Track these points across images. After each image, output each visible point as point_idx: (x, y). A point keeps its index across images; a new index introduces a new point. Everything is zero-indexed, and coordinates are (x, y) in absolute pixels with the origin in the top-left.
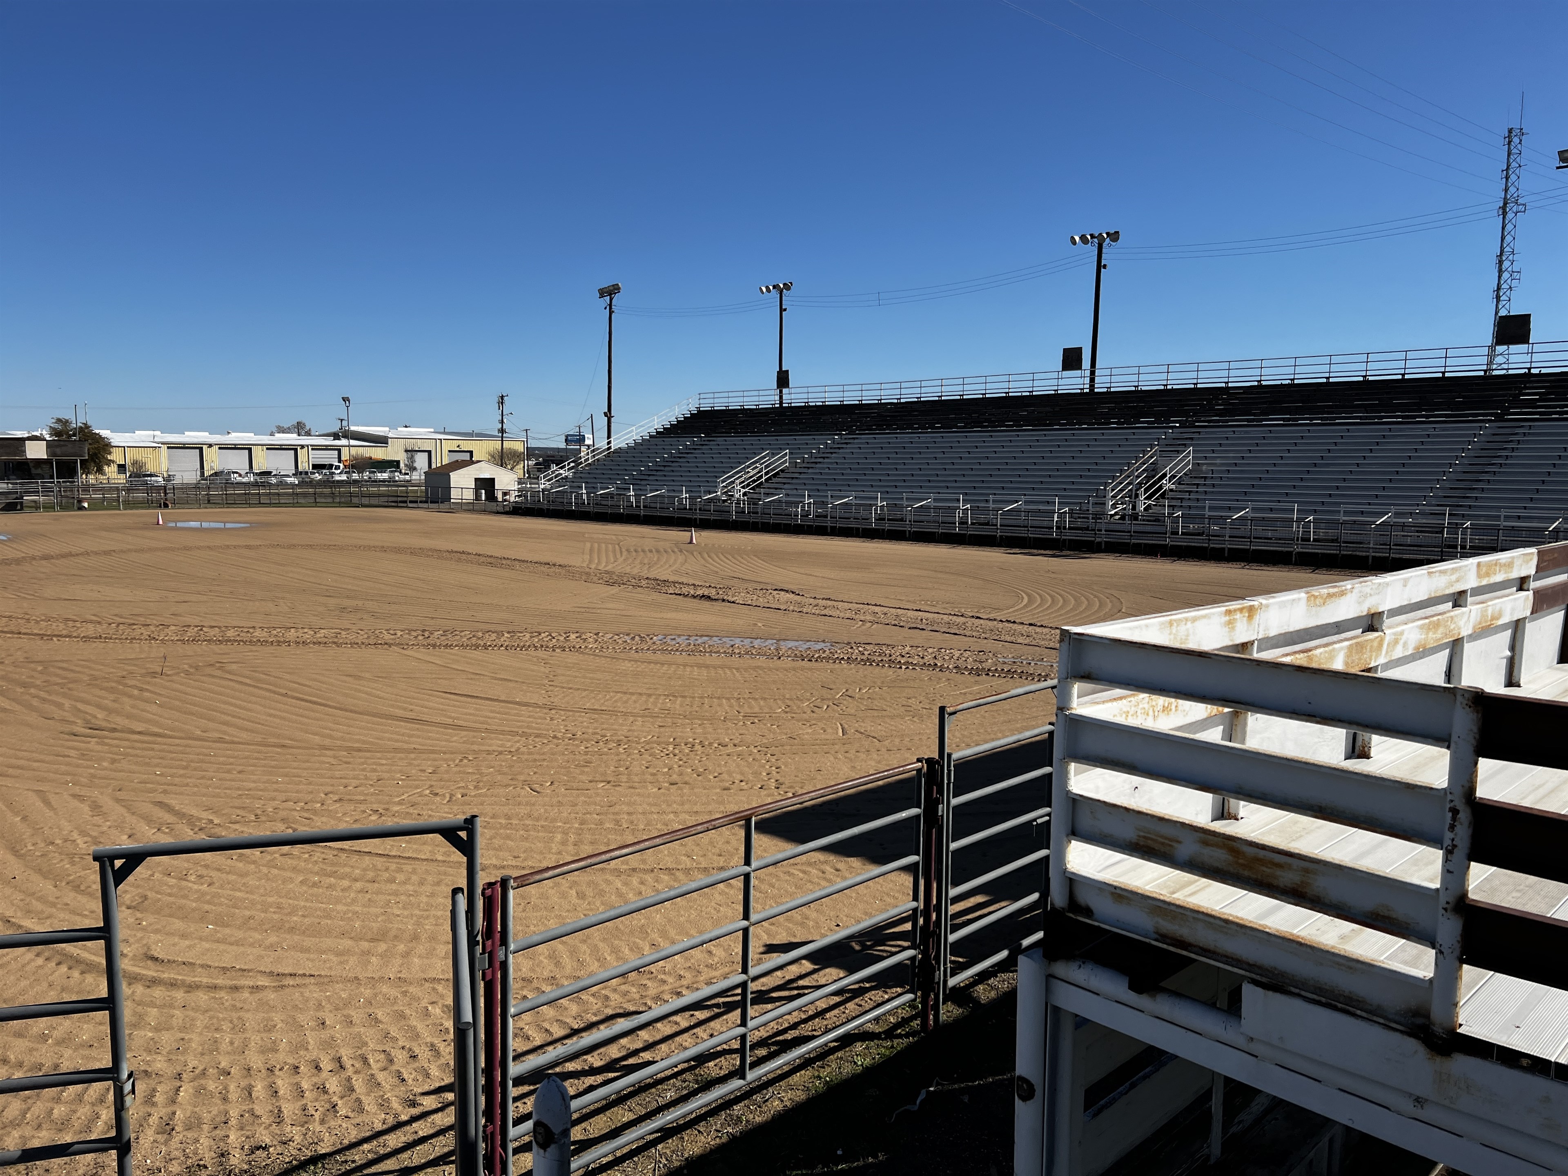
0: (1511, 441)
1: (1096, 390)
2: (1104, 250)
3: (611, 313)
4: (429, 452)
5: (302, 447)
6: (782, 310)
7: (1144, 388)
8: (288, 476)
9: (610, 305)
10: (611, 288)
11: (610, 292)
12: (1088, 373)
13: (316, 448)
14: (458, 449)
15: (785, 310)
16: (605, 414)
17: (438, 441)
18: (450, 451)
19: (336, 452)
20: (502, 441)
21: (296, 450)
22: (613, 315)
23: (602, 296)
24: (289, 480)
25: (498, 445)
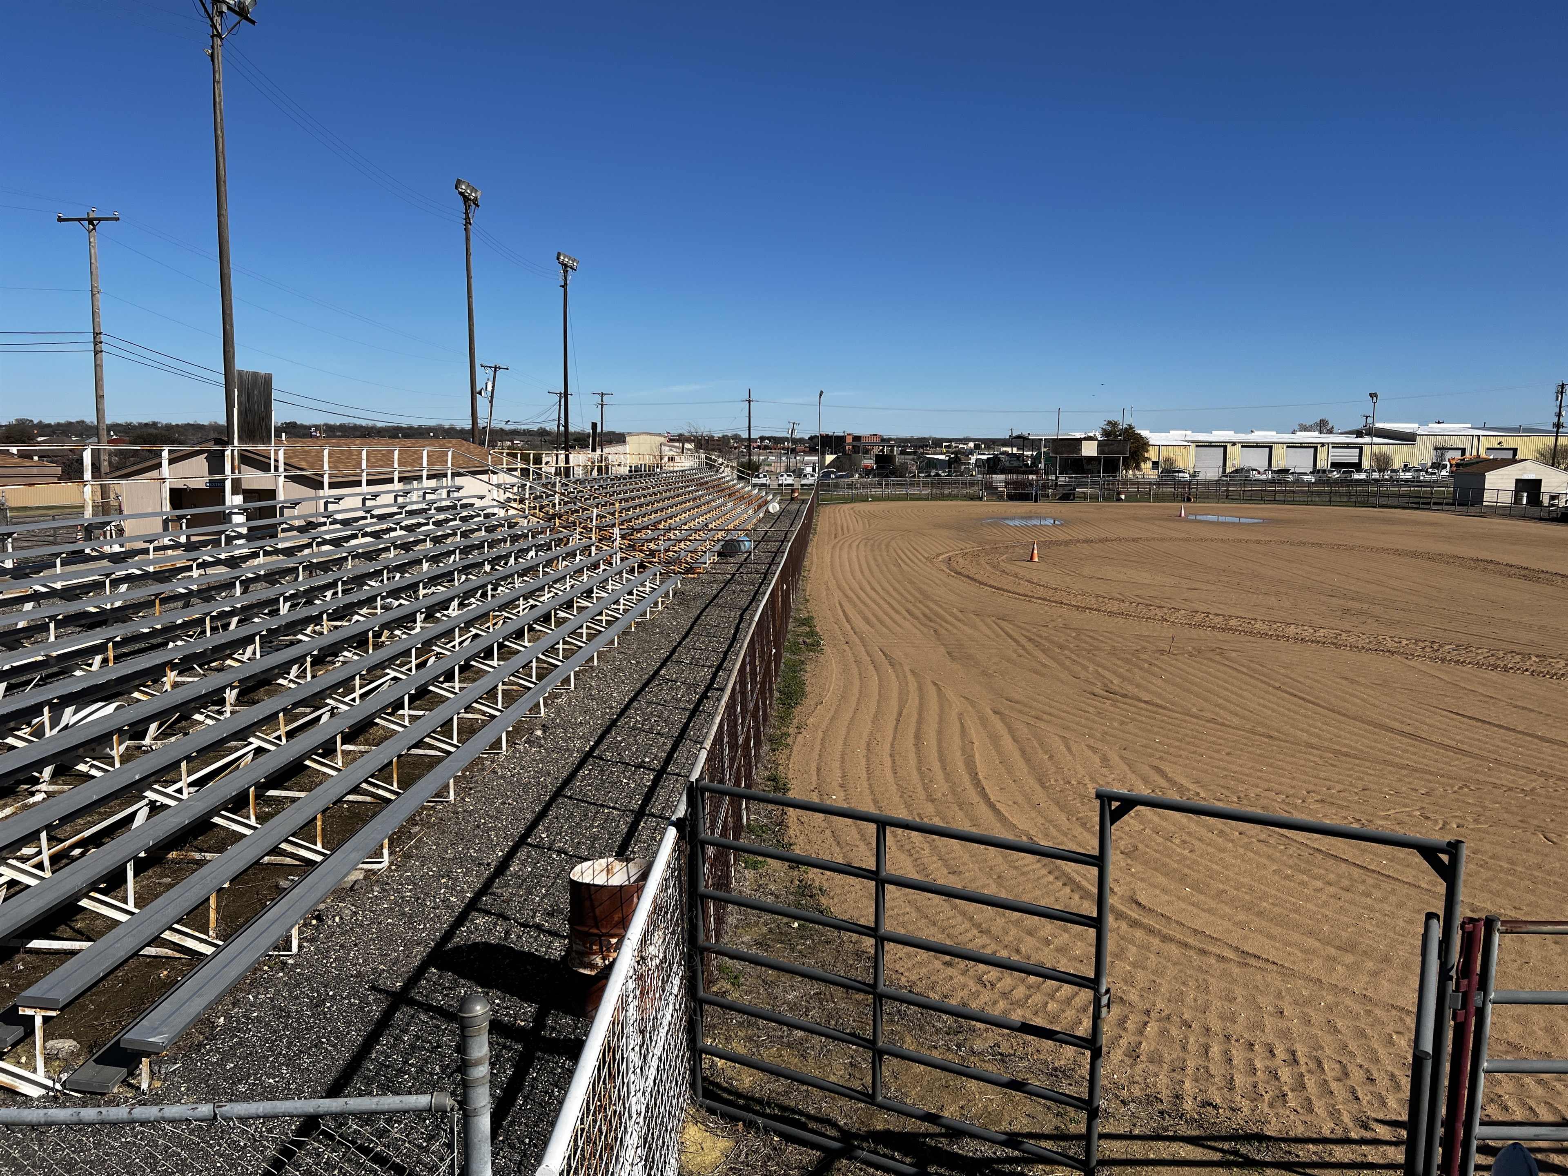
4: (1463, 450)
5: (1323, 445)
8: (1305, 474)
13: (1336, 446)
14: (1498, 446)
17: (1476, 439)
18: (1488, 449)
19: (1358, 450)
20: (1557, 436)
24: (1306, 478)
25: (1551, 441)
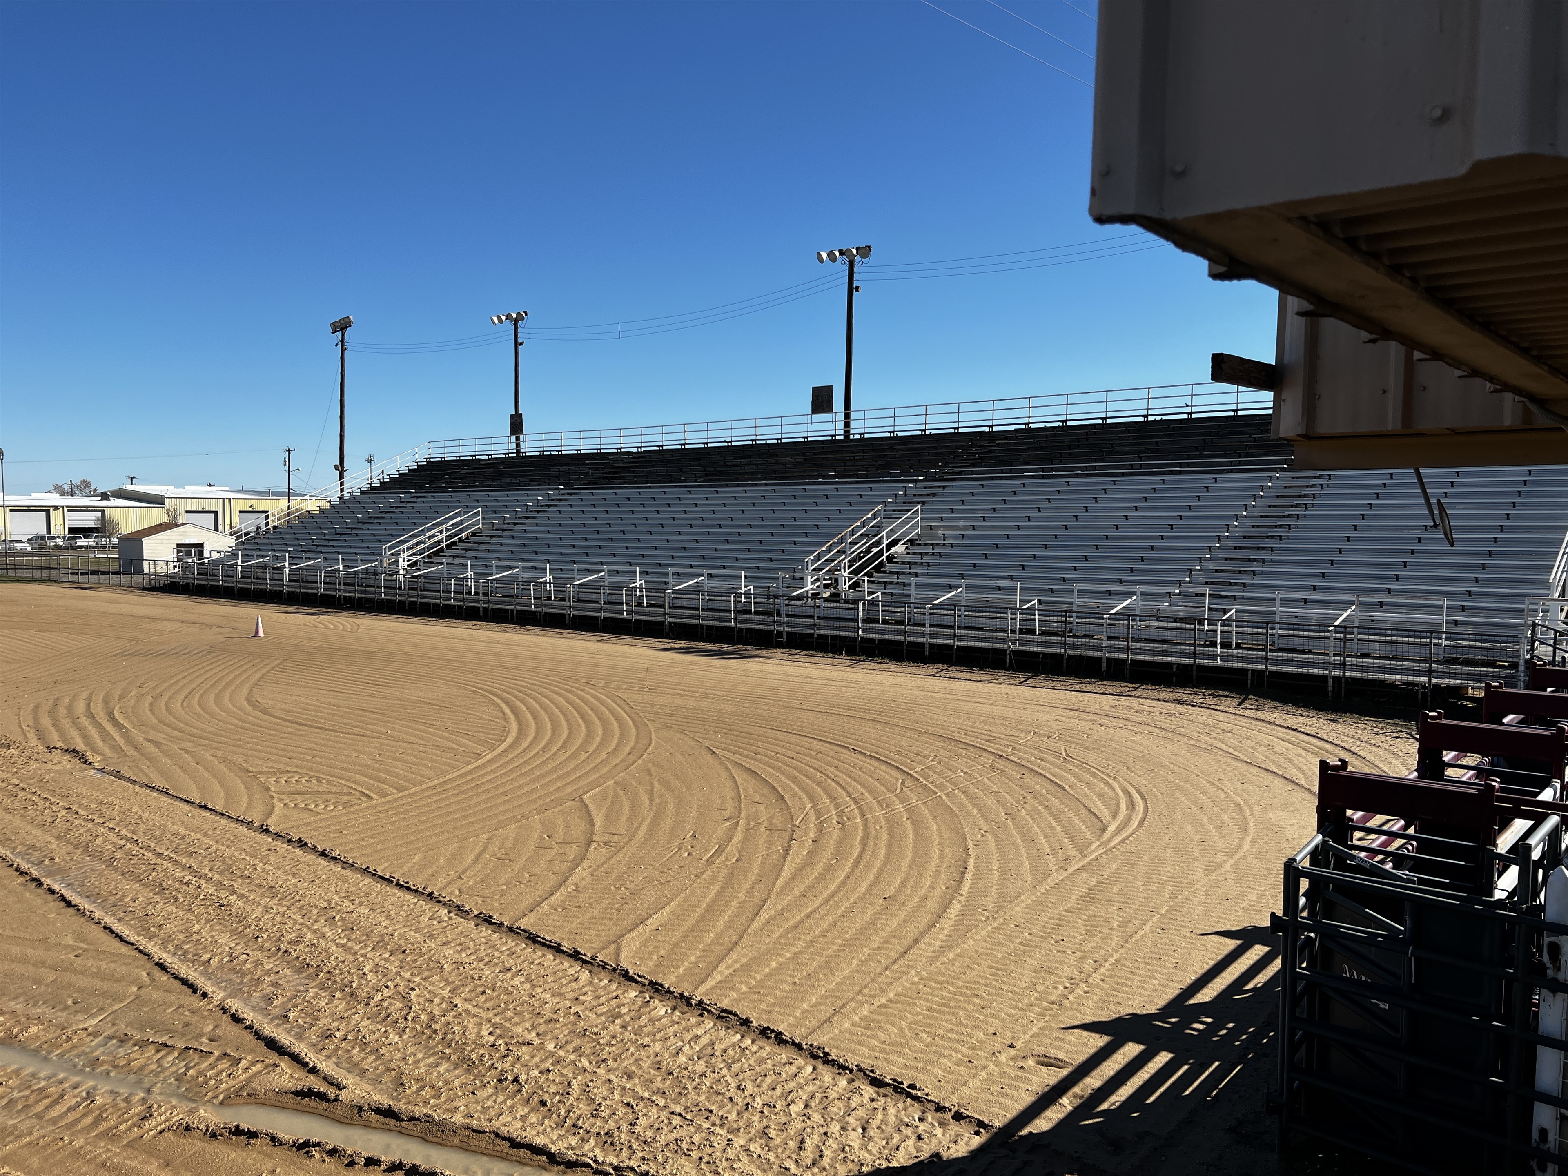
0: (1305, 496)
1: (851, 437)
2: (856, 269)
3: (343, 350)
4: (216, 513)
5: (56, 508)
6: (517, 344)
7: (900, 434)
8: (20, 542)
9: (342, 341)
10: (342, 322)
11: (342, 326)
12: (841, 416)
13: (73, 509)
14: (251, 509)
15: (521, 344)
16: (336, 468)
17: (227, 502)
18: (240, 512)
19: (99, 514)
20: (289, 499)
21: (48, 512)
22: (346, 353)
23: (334, 332)
24: (19, 546)
25: (284, 504)
